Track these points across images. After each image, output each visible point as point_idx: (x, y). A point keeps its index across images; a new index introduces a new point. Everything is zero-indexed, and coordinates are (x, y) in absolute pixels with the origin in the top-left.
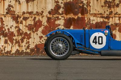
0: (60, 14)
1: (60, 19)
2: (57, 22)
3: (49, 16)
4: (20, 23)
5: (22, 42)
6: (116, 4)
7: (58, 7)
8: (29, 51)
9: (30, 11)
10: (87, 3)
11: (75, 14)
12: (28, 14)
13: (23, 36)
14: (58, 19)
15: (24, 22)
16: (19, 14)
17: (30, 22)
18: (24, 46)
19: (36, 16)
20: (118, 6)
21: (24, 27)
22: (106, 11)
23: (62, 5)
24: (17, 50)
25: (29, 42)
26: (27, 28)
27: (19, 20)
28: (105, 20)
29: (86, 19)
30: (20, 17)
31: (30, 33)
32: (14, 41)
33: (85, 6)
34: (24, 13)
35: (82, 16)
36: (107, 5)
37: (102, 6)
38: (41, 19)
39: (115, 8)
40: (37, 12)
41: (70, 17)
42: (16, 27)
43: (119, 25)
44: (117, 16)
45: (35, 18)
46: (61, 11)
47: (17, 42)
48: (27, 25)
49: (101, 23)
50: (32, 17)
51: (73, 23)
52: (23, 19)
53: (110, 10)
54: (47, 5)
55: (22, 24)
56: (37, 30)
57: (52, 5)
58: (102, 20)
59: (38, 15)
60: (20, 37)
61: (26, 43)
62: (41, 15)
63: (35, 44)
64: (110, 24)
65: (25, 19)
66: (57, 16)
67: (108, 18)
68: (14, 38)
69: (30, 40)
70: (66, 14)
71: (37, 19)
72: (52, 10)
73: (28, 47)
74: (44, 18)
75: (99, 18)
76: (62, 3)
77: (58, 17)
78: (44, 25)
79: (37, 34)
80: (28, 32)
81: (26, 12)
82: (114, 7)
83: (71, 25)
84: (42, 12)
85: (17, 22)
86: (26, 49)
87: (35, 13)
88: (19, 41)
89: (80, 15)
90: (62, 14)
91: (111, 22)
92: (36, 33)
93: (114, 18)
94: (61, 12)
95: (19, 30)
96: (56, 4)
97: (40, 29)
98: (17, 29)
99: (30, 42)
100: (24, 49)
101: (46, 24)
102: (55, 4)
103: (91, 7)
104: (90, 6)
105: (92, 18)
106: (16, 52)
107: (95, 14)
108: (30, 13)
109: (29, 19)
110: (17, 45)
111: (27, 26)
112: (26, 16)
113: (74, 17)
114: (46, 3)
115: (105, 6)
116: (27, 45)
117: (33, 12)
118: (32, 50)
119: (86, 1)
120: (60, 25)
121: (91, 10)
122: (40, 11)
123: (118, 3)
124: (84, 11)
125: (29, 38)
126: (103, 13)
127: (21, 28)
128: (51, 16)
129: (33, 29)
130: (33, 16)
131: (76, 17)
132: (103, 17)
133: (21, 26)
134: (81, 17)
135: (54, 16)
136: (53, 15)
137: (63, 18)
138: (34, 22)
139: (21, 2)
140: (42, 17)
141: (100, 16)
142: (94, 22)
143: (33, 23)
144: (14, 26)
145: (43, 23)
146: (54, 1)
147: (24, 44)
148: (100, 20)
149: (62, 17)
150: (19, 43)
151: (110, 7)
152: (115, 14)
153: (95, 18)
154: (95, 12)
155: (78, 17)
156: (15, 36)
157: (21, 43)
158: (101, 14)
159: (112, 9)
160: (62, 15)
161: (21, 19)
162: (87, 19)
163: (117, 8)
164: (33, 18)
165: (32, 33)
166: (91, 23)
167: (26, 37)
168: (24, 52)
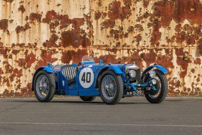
0: (57, 47)
1: (57, 52)
2: (54, 56)
3: (43, 48)
4: (9, 58)
5: (12, 80)
6: (124, 34)
7: (54, 38)
8: (20, 92)
9: (20, 43)
10: (90, 32)
11: (76, 46)
12: (18, 47)
13: (13, 73)
14: (55, 52)
15: (14, 56)
16: (8, 47)
17: (21, 56)
18: (13, 85)
19: (28, 49)
20: (126, 36)
21: (14, 63)
22: (112, 43)
23: (60, 36)
24: (6, 90)
25: (19, 80)
26: (17, 64)
27: (8, 53)
28: (111, 53)
29: (88, 52)
30: (9, 51)
31: (21, 70)
32: (2, 80)
33: (87, 37)
34: (13, 45)
35: (84, 49)
36: (114, 35)
37: (108, 37)
38: (34, 52)
39: (123, 39)
40: (29, 44)
41: (69, 49)
42: (4, 62)
43: (128, 59)
44: (126, 48)
45: (27, 51)
46: (58, 42)
47: (6, 81)
48: (17, 60)
49: (107, 56)
50: (23, 50)
51: (72, 57)
52: (13, 52)
53: (118, 42)
54: (41, 36)
55: (12, 58)
56: (29, 66)
57: (48, 35)
58: (107, 53)
59: (31, 47)
60: (9, 75)
61: (17, 82)
62: (35, 47)
63: (27, 83)
64: (117, 58)
65: (15, 52)
66: (54, 48)
67: (114, 50)
68: (2, 75)
69: (21, 78)
70: (65, 46)
71: (29, 53)
72: (47, 41)
73: (19, 87)
74: (37, 51)
75: (103, 51)
76: (59, 33)
77: (54, 50)
78: (37, 60)
79: (30, 71)
80: (19, 69)
81: (16, 44)
82: (121, 38)
83: (70, 59)
84: (36, 44)
85: (6, 57)
86: (16, 90)
87: (26, 45)
88: (8, 79)
89: (81, 48)
90: (60, 46)
91: (119, 55)
92: (28, 69)
93: (121, 51)
94: (58, 44)
95: (8, 65)
96: (52, 34)
97: (33, 65)
98: (5, 65)
99: (21, 80)
100: (14, 89)
101: (40, 58)
102: (50, 34)
103: (95, 38)
104: (93, 37)
105: (95, 51)
106: (4, 92)
107: (99, 46)
108: (22, 45)
109: (20, 53)
110: (5, 83)
111: (17, 62)
112: (16, 49)
113: (74, 49)
114: (40, 33)
115: (112, 36)
116: (17, 84)
117: (24, 44)
118: (24, 90)
119: (88, 31)
120: (56, 59)
121: (95, 41)
122: (33, 43)
123: (127, 32)
124: (86, 42)
125: (20, 75)
126: (109, 44)
127: (10, 63)
128: (46, 49)
129: (25, 64)
130: (25, 49)
131: (76, 50)
132: (108, 50)
133: (10, 62)
134: (82, 50)
135: (50, 49)
136: (48, 47)
137: (61, 51)
138: (26, 56)
139: (10, 32)
140: (35, 50)
141: (105, 48)
142: (98, 56)
143: (24, 57)
144: (2, 61)
145: (36, 58)
146: (50, 30)
147: (14, 83)
148: (105, 53)
149: (59, 49)
150: (8, 82)
151: (117, 37)
152: (123, 46)
153: (99, 51)
154: (99, 44)
155: (79, 50)
156: (3, 73)
157: (10, 82)
158: (106, 46)
159: (120, 40)
160: (59, 48)
161: (11, 52)
162: (90, 52)
163: (126, 39)
164: (25, 51)
165: (24, 70)
166: (94, 56)
167: (16, 74)
168: (14, 92)
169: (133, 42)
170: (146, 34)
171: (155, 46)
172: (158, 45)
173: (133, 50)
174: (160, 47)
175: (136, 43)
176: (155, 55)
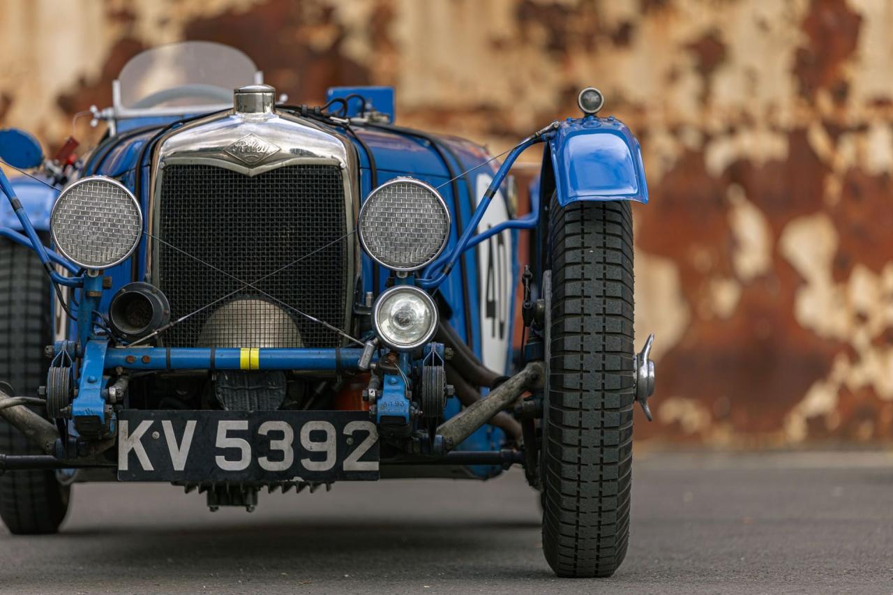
6: (609, 25)
37: (499, 45)
39: (604, 55)
53: (564, 78)
76: (165, 21)
123: (627, 11)
151: (558, 47)
169: (673, 77)
170: (763, 26)
171: (825, 103)
172: (841, 93)
173: (675, 130)
174: (856, 110)
175: (690, 85)
176: (821, 167)
